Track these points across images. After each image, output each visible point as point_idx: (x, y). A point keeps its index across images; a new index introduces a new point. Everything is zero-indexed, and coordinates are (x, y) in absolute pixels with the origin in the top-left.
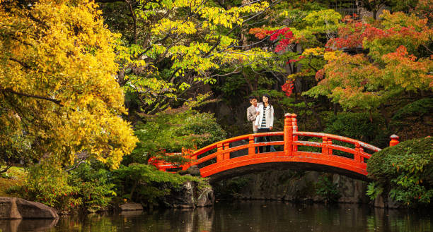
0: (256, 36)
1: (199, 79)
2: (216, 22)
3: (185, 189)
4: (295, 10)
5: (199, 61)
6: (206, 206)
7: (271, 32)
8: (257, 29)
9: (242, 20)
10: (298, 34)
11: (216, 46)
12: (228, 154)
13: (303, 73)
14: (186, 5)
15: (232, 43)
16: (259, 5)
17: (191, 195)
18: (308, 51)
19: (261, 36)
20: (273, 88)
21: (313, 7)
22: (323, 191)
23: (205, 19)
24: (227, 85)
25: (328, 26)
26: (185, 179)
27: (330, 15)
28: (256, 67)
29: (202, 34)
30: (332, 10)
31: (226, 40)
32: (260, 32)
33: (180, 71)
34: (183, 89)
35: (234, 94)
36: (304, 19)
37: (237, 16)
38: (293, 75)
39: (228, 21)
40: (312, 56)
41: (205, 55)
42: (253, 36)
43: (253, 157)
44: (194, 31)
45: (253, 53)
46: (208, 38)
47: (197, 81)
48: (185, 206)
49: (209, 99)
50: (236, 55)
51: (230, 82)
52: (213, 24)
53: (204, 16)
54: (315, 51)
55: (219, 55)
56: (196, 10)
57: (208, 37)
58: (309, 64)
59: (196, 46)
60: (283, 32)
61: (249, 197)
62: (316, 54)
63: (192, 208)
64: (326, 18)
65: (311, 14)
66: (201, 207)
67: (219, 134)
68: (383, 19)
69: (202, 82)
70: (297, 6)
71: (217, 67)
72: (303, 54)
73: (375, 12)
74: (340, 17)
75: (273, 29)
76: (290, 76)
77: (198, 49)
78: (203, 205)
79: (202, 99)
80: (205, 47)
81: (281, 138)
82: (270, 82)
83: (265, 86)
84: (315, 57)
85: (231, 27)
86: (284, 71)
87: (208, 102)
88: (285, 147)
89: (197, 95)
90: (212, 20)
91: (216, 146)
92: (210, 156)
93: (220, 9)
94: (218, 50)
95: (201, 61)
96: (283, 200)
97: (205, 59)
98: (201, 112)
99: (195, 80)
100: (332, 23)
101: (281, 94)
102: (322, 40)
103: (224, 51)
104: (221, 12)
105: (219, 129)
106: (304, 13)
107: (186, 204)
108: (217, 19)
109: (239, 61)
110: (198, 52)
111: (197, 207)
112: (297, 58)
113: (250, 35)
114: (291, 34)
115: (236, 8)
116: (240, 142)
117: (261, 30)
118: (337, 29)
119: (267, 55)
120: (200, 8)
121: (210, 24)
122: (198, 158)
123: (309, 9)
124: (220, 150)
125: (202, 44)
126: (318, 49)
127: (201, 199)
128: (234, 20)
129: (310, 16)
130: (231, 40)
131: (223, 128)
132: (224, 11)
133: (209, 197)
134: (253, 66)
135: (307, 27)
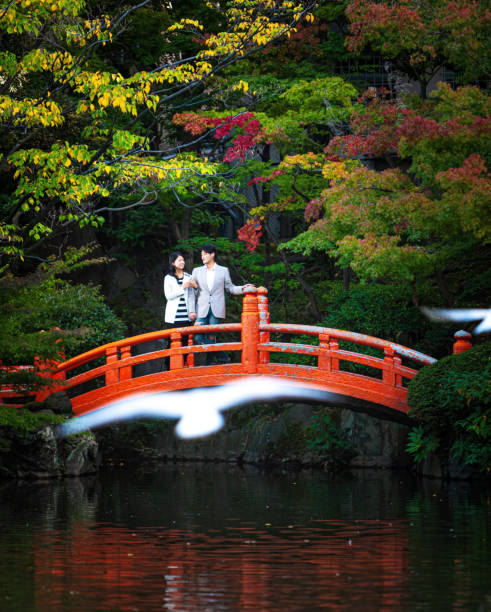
0: (186, 128)
1: (71, 216)
2: (104, 102)
3: (41, 440)
4: (264, 77)
5: (68, 182)
6: (84, 475)
7: (218, 121)
8: (189, 116)
9: (157, 98)
10: (271, 126)
11: (103, 151)
12: (129, 369)
13: (282, 204)
14: (45, 67)
15: (136, 145)
16: (191, 67)
17: (52, 452)
18: (290, 161)
19: (197, 128)
20: (221, 232)
21: (300, 71)
22: (322, 444)
23: (81, 96)
24: (129, 225)
25: (330, 109)
26: (41, 419)
27: (334, 88)
28: (185, 193)
29: (78, 125)
30: (337, 80)
31: (126, 139)
32: (194, 120)
33: (32, 201)
34: (37, 237)
35: (142, 243)
36: (282, 96)
37: (148, 89)
38: (261, 207)
39: (129, 100)
40: (298, 170)
41: (81, 169)
42: (180, 128)
43: (178, 375)
44: (58, 120)
45: (180, 165)
46: (88, 134)
47: (66, 220)
48: (40, 475)
49: (88, 256)
50: (144, 168)
51: (134, 220)
52: (97, 106)
53: (80, 89)
54: (304, 160)
55: (108, 169)
56: (64, 77)
57: (88, 131)
58: (293, 187)
59: (63, 151)
60: (240, 121)
61: (171, 456)
62: (307, 167)
63: (54, 478)
64: (328, 94)
65: (297, 87)
66: (73, 476)
67: (111, 328)
68: (438, 100)
69: (75, 224)
70: (270, 70)
71: (105, 193)
72: (280, 166)
73: (425, 84)
74: (354, 92)
75: (220, 116)
76: (254, 211)
77: (68, 156)
78: (77, 472)
79: (75, 257)
80: (81, 154)
81: (236, 335)
82: (215, 220)
83: (205, 229)
84: (305, 171)
85: (135, 112)
86: (243, 200)
87: (87, 262)
88: (244, 355)
89: (64, 250)
90: (96, 98)
91: (104, 352)
92: (93, 372)
93: (114, 76)
94: (109, 158)
95: (72, 180)
96: (240, 462)
97: (81, 177)
98: (73, 284)
99: (62, 218)
100: (338, 104)
101: (237, 246)
102: (318, 138)
103: (119, 160)
104: (114, 82)
105: (111, 318)
106: (283, 84)
107: (43, 471)
108: (107, 95)
109: (151, 180)
110: (68, 163)
111: (64, 476)
112: (269, 174)
113: (174, 126)
114: (257, 127)
115: (145, 75)
116: (154, 344)
117: (196, 116)
118: (348, 118)
119: (207, 169)
120: (72, 74)
121: (92, 107)
122: (68, 376)
123: (293, 76)
124: (112, 360)
125: (75, 147)
126: (310, 155)
127: (74, 460)
128: (140, 96)
129: (294, 90)
130: (133, 139)
131: (119, 315)
132: (120, 79)
133: (90, 456)
134: (180, 189)
135: (289, 112)
